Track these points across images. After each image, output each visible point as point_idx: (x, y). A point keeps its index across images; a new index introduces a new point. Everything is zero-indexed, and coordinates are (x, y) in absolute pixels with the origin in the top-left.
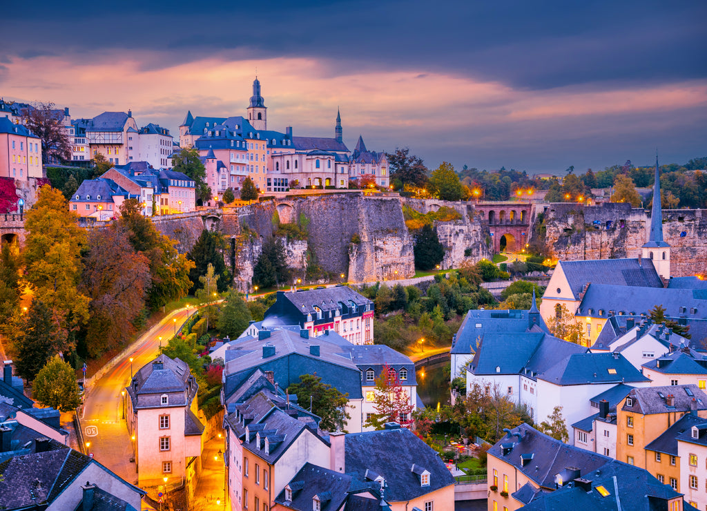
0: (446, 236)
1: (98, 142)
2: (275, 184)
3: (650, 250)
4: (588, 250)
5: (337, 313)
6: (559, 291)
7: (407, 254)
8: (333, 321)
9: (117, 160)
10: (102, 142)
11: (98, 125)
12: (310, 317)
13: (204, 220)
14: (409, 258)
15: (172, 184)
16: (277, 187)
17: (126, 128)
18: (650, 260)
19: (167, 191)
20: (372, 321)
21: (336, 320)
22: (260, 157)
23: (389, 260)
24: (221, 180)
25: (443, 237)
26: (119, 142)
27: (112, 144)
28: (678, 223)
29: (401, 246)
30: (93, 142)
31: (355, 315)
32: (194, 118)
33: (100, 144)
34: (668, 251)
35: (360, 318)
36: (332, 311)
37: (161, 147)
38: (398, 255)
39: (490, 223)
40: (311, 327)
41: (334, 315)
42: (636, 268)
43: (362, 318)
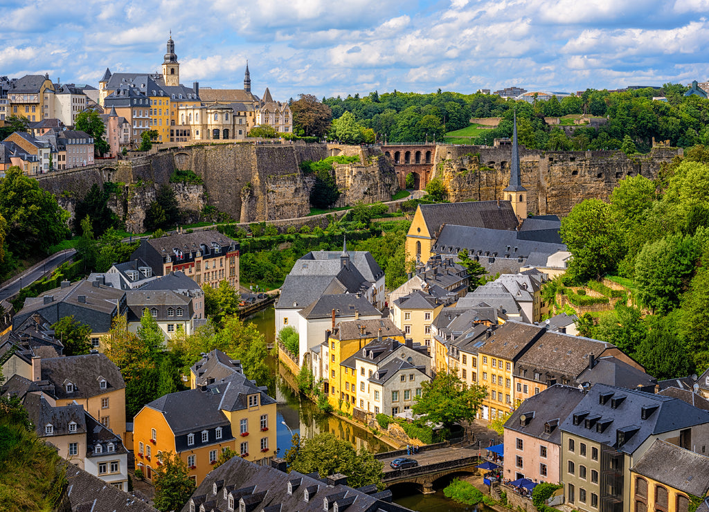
0: (345, 177)
1: (17, 102)
2: (178, 135)
3: (509, 193)
4: (483, 188)
5: (199, 254)
6: (419, 230)
7: (300, 195)
8: (194, 261)
9: (34, 116)
10: (22, 102)
11: (20, 87)
12: (169, 257)
13: (101, 171)
14: (303, 199)
15: (70, 142)
16: (180, 137)
17: (42, 89)
18: (509, 202)
19: (64, 149)
20: (237, 259)
21: (196, 260)
22: (164, 111)
23: (281, 201)
24: (123, 134)
25: (341, 178)
26: (36, 102)
27: (29, 104)
28: (571, 164)
29: (294, 188)
30: (13, 102)
31: (218, 255)
32: (112, 74)
33: (20, 104)
34: (525, 195)
35: (224, 257)
36: (192, 253)
37: (73, 104)
38: (291, 197)
39: (396, 162)
40: (170, 267)
41: (194, 255)
42: (494, 209)
43: (226, 257)
